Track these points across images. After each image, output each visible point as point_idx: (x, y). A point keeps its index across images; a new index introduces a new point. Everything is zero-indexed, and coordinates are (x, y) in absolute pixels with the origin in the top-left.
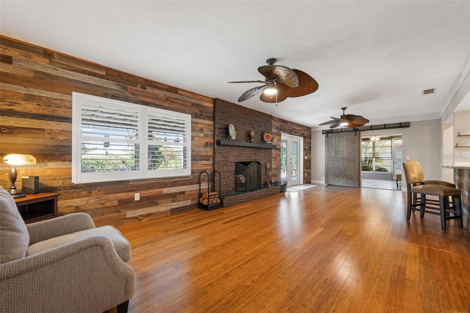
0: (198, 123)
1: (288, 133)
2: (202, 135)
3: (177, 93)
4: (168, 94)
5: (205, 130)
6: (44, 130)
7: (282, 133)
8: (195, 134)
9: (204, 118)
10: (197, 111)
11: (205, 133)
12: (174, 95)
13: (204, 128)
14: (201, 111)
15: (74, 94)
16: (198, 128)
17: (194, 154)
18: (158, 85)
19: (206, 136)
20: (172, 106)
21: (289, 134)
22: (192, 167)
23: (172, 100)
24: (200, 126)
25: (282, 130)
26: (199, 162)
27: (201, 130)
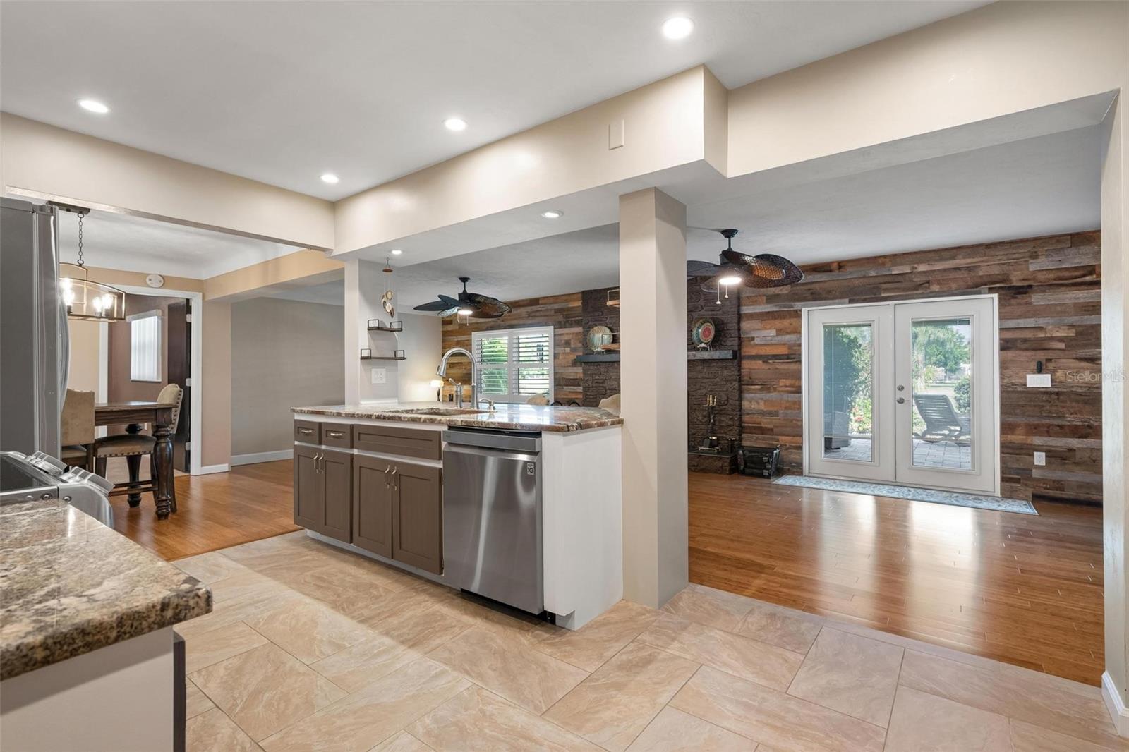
0: (563, 334)
1: (847, 300)
2: (568, 350)
3: (538, 304)
4: (529, 309)
5: (572, 342)
6: (461, 363)
7: (805, 306)
8: (560, 350)
9: (571, 326)
10: (561, 318)
11: (572, 346)
12: (535, 308)
13: (570, 340)
14: (567, 317)
15: (473, 333)
16: (563, 342)
17: (557, 377)
18: (521, 303)
19: (574, 350)
20: (533, 321)
21: (851, 301)
22: (555, 395)
23: (533, 314)
24: (566, 338)
25: (805, 299)
26: (565, 387)
27: (567, 343)
